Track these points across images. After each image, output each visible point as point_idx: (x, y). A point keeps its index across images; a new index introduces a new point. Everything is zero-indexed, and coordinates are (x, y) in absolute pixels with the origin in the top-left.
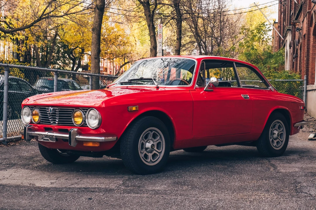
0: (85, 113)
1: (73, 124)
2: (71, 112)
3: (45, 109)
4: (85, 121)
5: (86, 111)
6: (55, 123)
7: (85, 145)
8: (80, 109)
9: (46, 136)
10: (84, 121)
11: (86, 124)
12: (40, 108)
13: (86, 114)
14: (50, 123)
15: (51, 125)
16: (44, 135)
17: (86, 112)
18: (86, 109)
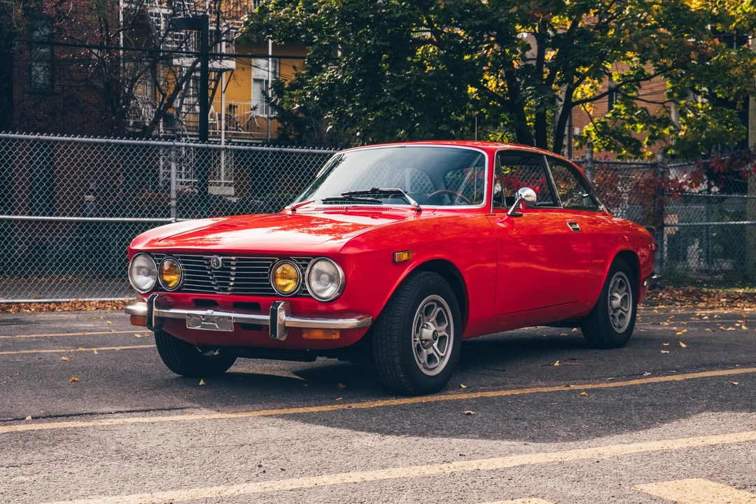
0: (302, 268)
1: (273, 291)
2: (268, 265)
3: (201, 258)
4: (303, 286)
5: (304, 262)
6: (225, 290)
7: (305, 336)
8: (291, 259)
9: (208, 318)
10: (301, 285)
11: (307, 292)
12: (182, 257)
13: (305, 270)
14: (213, 289)
15: (215, 293)
16: (204, 316)
17: (306, 266)
18: (304, 258)
